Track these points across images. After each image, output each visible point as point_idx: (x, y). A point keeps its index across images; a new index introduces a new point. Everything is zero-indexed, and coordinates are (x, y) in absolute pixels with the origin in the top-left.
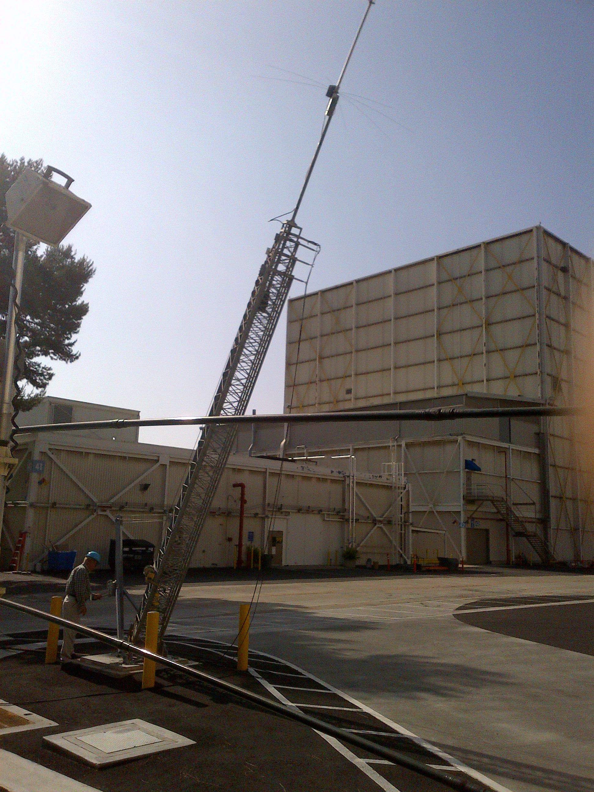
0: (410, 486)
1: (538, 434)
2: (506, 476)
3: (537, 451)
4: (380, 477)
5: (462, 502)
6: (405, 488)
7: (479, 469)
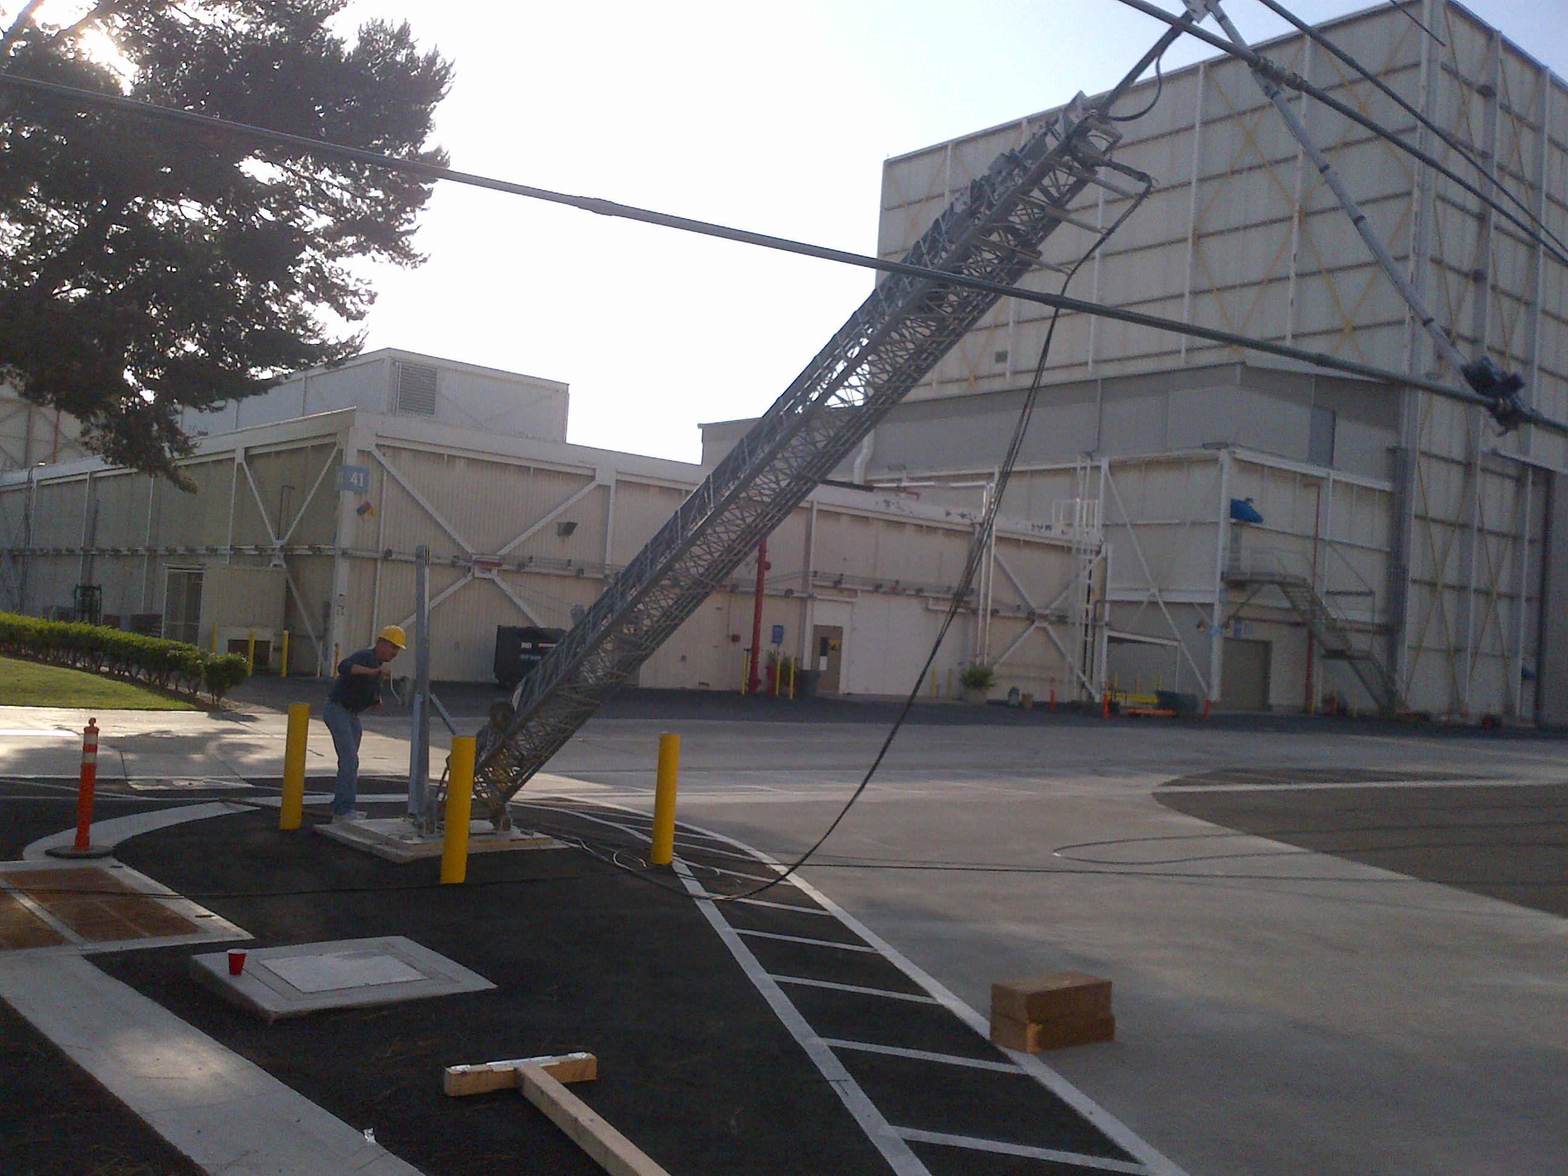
0: (1108, 550)
1: (1393, 451)
2: (1317, 536)
3: (1387, 486)
4: (1048, 527)
5: (1218, 585)
6: (1098, 553)
7: (1258, 519)
